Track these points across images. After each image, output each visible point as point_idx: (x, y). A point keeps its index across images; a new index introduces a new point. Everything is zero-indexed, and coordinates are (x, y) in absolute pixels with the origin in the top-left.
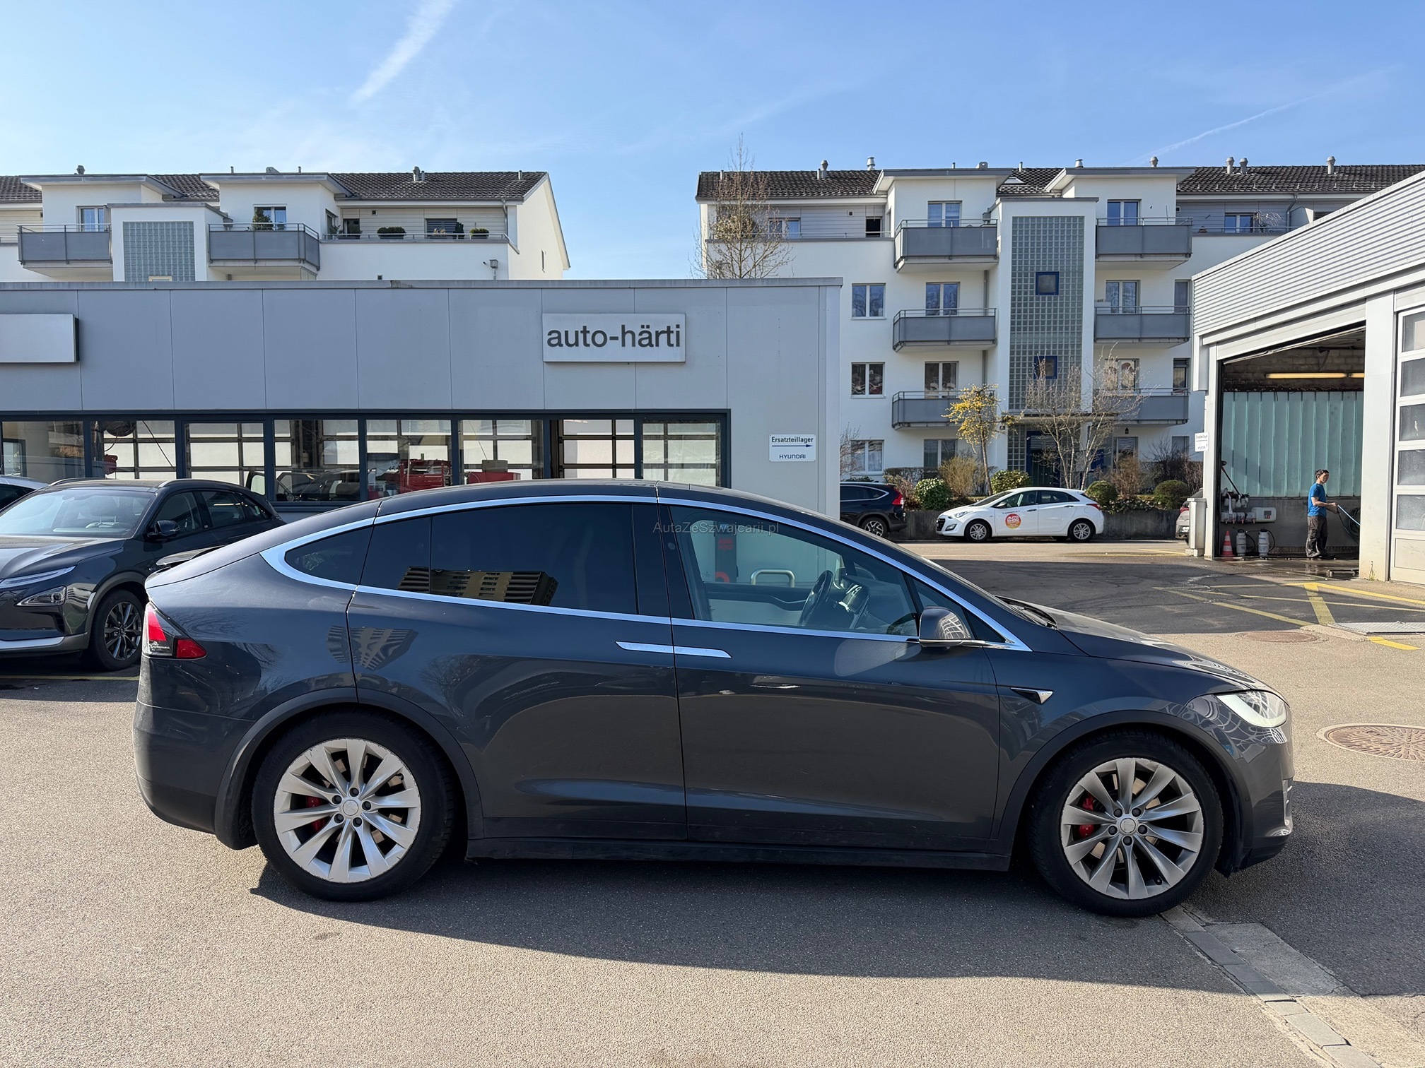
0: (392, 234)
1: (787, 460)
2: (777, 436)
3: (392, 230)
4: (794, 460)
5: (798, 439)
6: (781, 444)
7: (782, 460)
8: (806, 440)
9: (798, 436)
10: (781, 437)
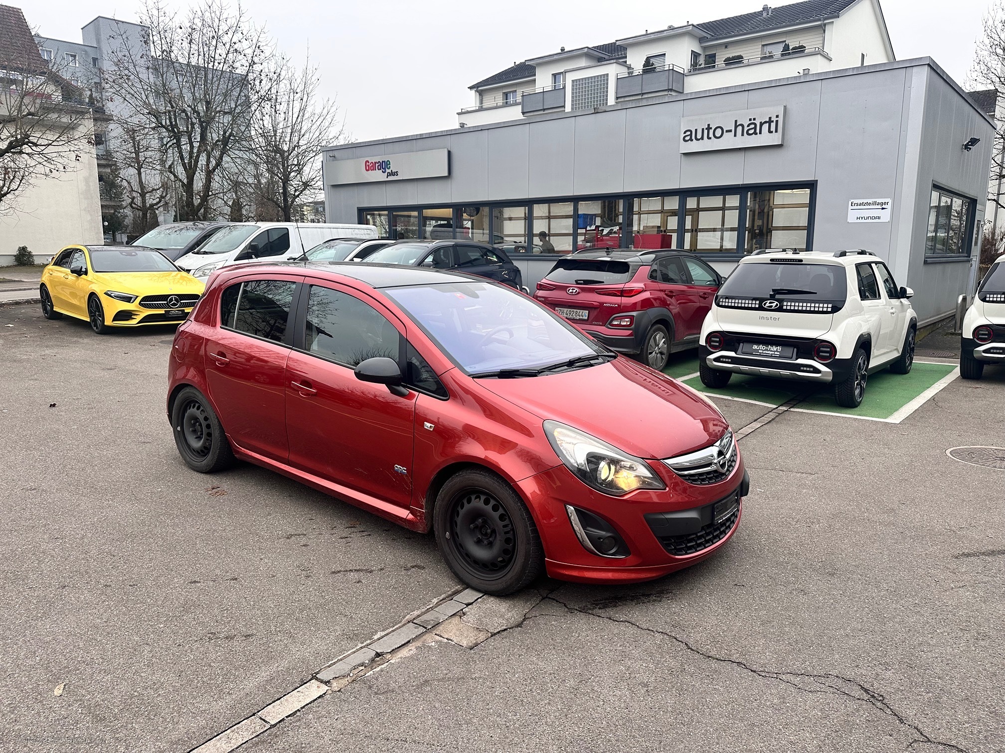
0: (734, 62)
1: (863, 221)
2: (855, 201)
3: (734, 58)
4: (870, 221)
5: (875, 203)
6: (859, 207)
7: (858, 221)
8: (882, 204)
9: (875, 200)
10: (859, 201)
